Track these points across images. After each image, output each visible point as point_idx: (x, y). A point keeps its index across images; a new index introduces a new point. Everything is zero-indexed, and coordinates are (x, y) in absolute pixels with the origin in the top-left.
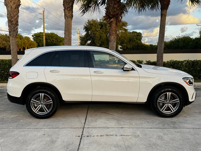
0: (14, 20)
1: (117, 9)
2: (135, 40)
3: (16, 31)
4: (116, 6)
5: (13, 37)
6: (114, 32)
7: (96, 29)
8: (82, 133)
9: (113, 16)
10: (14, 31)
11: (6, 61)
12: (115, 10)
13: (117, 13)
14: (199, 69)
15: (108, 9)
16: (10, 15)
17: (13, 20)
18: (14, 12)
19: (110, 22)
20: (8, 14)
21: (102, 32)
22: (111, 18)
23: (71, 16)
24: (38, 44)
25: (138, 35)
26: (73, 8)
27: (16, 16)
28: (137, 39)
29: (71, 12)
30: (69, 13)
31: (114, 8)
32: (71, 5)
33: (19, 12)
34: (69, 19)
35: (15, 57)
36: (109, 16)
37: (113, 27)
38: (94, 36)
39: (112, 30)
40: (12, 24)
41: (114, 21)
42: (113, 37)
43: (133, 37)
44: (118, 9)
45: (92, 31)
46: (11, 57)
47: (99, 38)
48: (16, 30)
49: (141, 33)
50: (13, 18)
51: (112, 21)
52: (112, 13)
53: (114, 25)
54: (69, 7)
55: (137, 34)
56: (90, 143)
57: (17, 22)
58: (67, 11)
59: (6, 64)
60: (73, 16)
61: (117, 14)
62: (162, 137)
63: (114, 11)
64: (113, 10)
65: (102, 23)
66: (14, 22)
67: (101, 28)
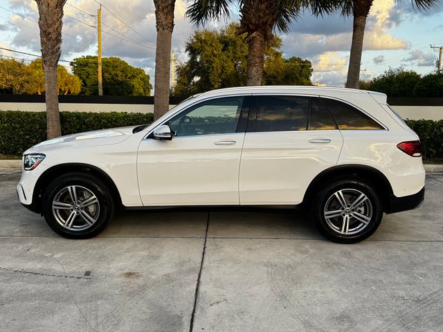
0: (54, 31)
1: (264, 13)
2: (297, 77)
3: (58, 54)
4: (263, 6)
5: (51, 66)
6: (257, 60)
7: (212, 52)
8: (205, 245)
9: (257, 28)
10: (53, 53)
11: (34, 114)
12: (261, 14)
13: (264, 21)
14: (428, 138)
15: (246, 12)
16: (46, 20)
17: (51, 30)
18: (54, 14)
19: (250, 40)
20: (40, 19)
21: (225, 58)
22: (252, 31)
23: (170, 25)
24: (84, 81)
25: (303, 67)
26: (173, 9)
27: (58, 23)
28: (300, 75)
29: (169, 17)
30: (166, 19)
31: (258, 10)
32: (170, 2)
33: (62, 14)
34: (166, 31)
35: (54, 107)
36: (248, 27)
37: (255, 50)
38: (209, 68)
39: (254, 56)
40: (48, 40)
41: (258, 37)
42: (255, 69)
43: (293, 69)
44: (267, 12)
45: (204, 55)
46: (46, 108)
47: (220, 71)
48: (57, 51)
49: (309, 62)
50: (51, 26)
51: (255, 37)
52: (254, 21)
53: (257, 45)
54: (167, 7)
55: (302, 64)
56: (221, 260)
57: (60, 34)
58: (162, 15)
59: (33, 122)
60: (173, 25)
61: (265, 24)
62: (350, 253)
63: (259, 16)
64: (257, 15)
65: (225, 37)
66: (53, 36)
67: (223, 50)
